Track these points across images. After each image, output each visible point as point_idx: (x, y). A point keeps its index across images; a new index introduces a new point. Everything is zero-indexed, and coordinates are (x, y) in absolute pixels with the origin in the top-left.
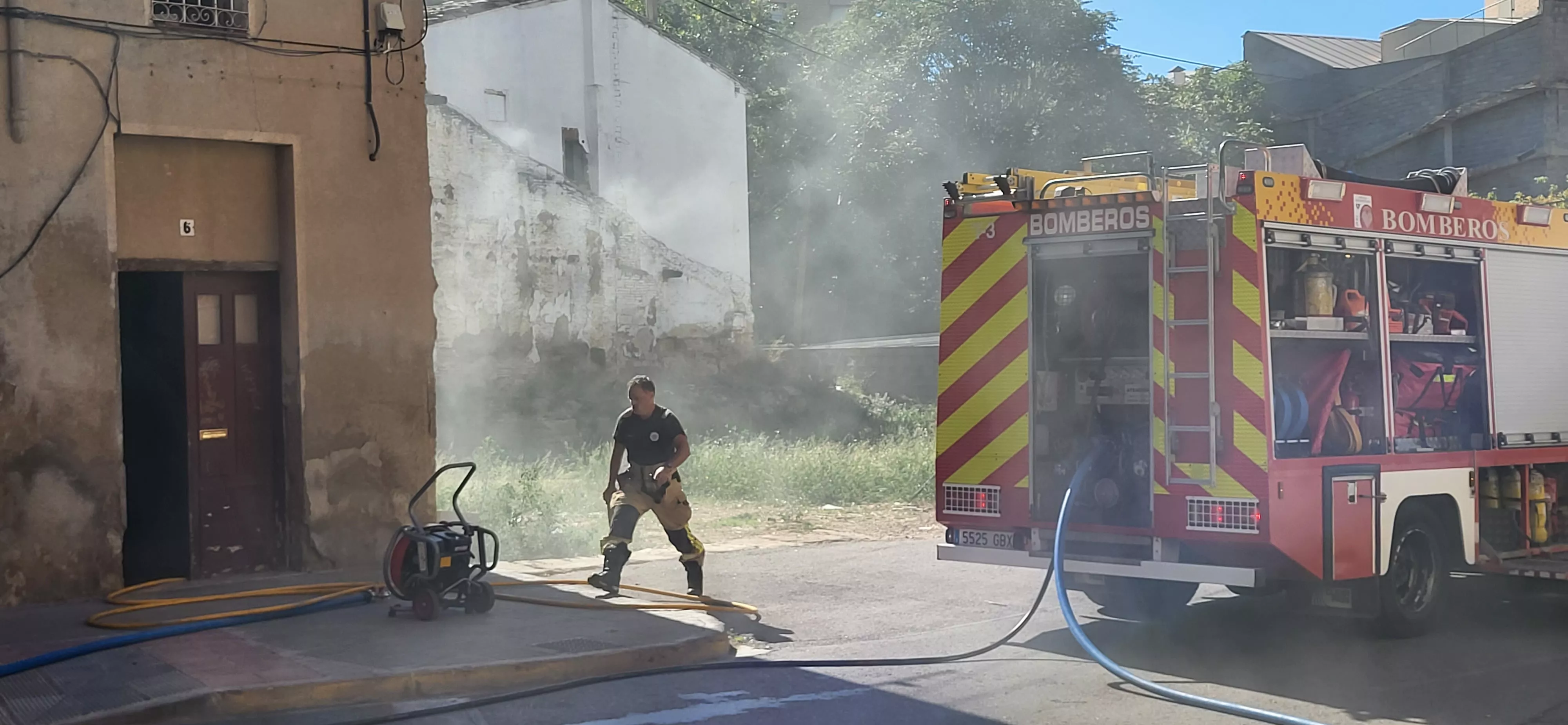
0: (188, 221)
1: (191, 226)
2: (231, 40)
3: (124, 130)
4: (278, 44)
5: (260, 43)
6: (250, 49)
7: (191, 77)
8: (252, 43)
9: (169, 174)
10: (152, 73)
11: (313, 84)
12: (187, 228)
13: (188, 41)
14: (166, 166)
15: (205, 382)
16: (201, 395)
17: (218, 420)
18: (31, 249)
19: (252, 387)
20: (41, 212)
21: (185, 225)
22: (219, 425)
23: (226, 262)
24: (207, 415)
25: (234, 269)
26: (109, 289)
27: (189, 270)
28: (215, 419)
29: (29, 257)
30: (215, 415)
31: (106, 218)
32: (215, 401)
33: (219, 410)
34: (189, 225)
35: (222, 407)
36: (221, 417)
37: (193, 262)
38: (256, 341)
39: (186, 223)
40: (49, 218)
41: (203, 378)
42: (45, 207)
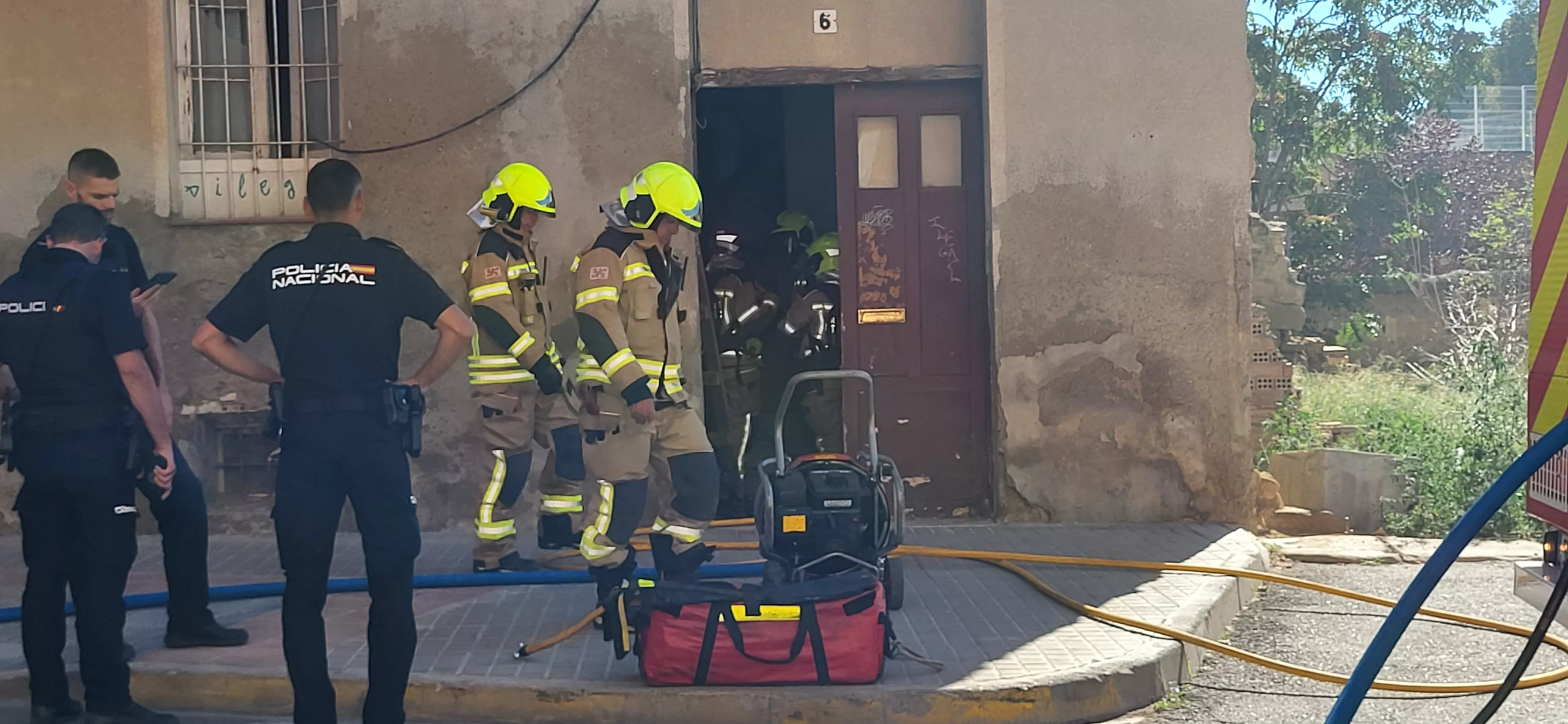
0: (826, 12)
1: (832, 19)
12: (824, 22)
15: (868, 241)
16: (862, 259)
17: (889, 297)
18: (560, 60)
19: (948, 250)
20: (576, 9)
21: (822, 19)
22: (891, 304)
23: (890, 69)
24: (872, 288)
25: (903, 78)
26: (677, 111)
27: (829, 82)
28: (884, 295)
29: (558, 70)
30: (884, 289)
31: (673, 14)
32: (886, 269)
33: (891, 282)
34: (829, 18)
35: (897, 277)
36: (894, 292)
37: (834, 71)
38: (960, 184)
39: (823, 15)
40: (587, 17)
41: (865, 236)
42: (582, 3)
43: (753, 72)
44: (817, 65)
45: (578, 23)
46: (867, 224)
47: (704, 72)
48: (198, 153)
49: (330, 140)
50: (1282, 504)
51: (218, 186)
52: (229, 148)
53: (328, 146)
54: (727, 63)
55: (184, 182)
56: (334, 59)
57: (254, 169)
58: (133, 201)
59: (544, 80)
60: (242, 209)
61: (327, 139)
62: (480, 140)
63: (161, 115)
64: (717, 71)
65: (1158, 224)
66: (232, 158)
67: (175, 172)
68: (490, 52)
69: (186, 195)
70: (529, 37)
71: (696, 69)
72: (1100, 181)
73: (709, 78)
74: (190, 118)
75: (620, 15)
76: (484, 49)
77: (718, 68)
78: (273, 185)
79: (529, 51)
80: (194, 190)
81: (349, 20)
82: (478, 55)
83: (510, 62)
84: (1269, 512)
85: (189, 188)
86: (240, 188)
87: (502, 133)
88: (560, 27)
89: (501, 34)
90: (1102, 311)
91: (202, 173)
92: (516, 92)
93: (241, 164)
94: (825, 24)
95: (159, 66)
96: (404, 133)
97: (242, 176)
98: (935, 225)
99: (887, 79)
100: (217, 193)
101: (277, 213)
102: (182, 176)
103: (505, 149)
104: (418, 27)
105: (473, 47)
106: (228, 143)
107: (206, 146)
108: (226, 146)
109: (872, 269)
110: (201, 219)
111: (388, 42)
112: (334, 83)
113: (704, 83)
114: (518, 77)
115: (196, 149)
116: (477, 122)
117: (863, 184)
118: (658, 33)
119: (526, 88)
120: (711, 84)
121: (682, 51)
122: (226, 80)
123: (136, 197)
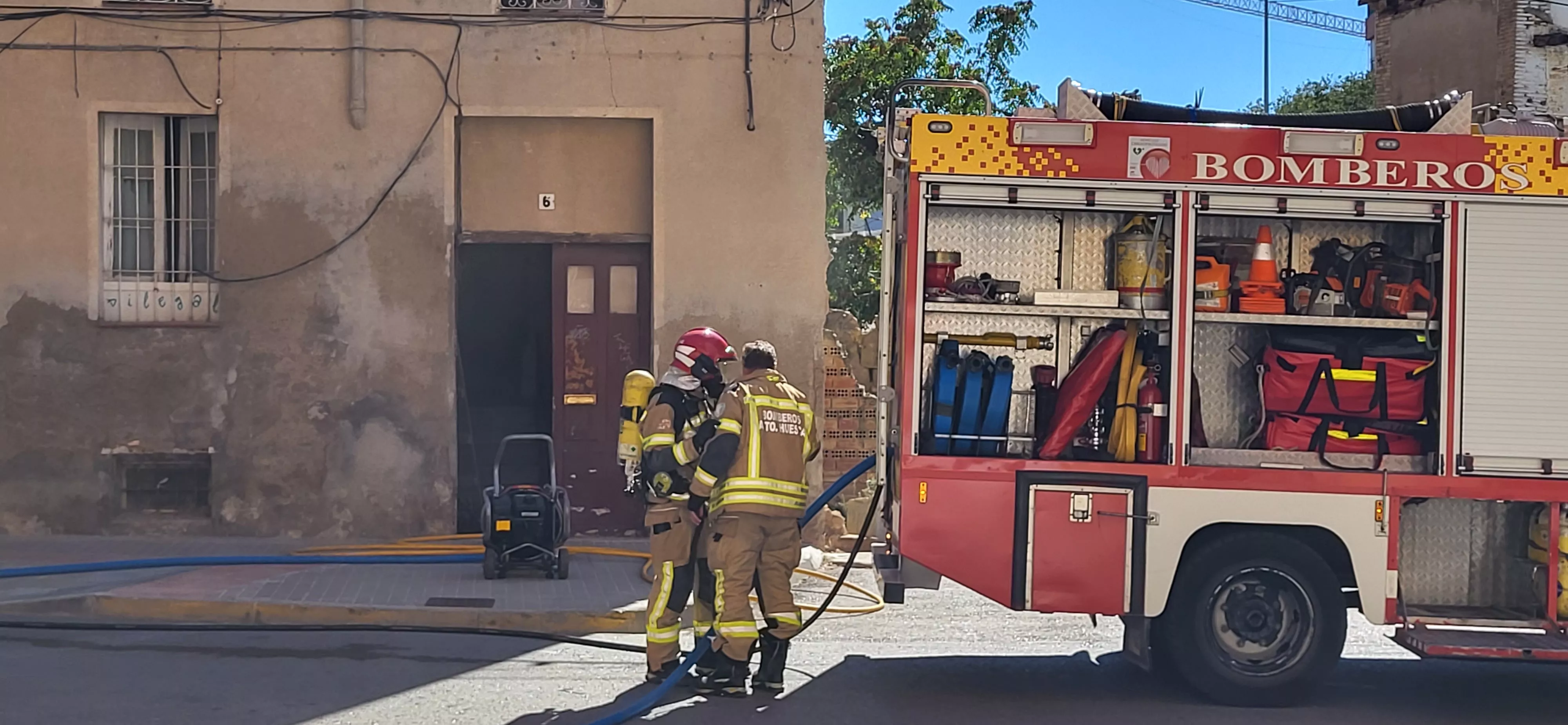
0: (547, 196)
1: (551, 200)
2: (581, 21)
3: (464, 114)
4: (640, 20)
5: (616, 21)
6: (605, 28)
7: (539, 59)
8: (610, 22)
9: (530, 151)
10: (497, 59)
11: (679, 56)
12: (546, 202)
13: (536, 25)
14: (527, 144)
15: (572, 349)
16: (567, 361)
17: (586, 387)
18: (366, 224)
19: (626, 356)
20: (379, 190)
21: (545, 200)
22: (587, 392)
23: (589, 234)
24: (574, 381)
25: (598, 241)
26: (444, 259)
27: (550, 242)
28: (582, 385)
29: (364, 231)
30: (582, 381)
31: (444, 195)
32: (584, 368)
33: (588, 377)
34: (549, 199)
35: (591, 374)
36: (589, 383)
37: (553, 234)
38: (634, 311)
39: (545, 198)
40: (386, 195)
41: (571, 345)
42: (383, 185)
43: (498, 234)
44: (542, 230)
45: (380, 199)
46: (571, 338)
47: (464, 233)
48: (116, 277)
49: (208, 271)
50: (845, 531)
51: (130, 299)
52: (138, 274)
53: (206, 274)
54: (480, 228)
55: (107, 296)
56: (212, 216)
57: (155, 289)
58: (73, 309)
59: (355, 236)
60: (146, 315)
61: (206, 269)
63: (94, 252)
64: (474, 232)
66: (140, 281)
67: (101, 290)
68: (319, 217)
69: (107, 306)
70: (346, 207)
71: (459, 230)
73: (468, 237)
74: (112, 253)
75: (408, 194)
76: (315, 214)
77: (473, 230)
78: (168, 300)
79: (347, 216)
80: (113, 302)
81: (225, 192)
82: (312, 218)
83: (334, 223)
84: (836, 537)
85: (109, 301)
87: (326, 271)
88: (367, 202)
89: (327, 205)
91: (119, 290)
92: (336, 244)
93: (146, 286)
95: (94, 219)
96: (259, 270)
97: (146, 293)
98: (618, 339)
99: (588, 241)
100: (129, 305)
101: (170, 320)
102: (106, 292)
103: (328, 282)
104: (271, 199)
105: (309, 213)
106: (138, 271)
107: (122, 272)
108: (136, 273)
109: (575, 368)
110: (117, 322)
111: (251, 208)
112: (212, 232)
113: (464, 240)
114: (338, 234)
115: (115, 274)
116: (310, 263)
117: (570, 311)
118: (433, 207)
119: (343, 242)
120: (468, 241)
121: (449, 219)
122: (138, 227)
123: (75, 306)
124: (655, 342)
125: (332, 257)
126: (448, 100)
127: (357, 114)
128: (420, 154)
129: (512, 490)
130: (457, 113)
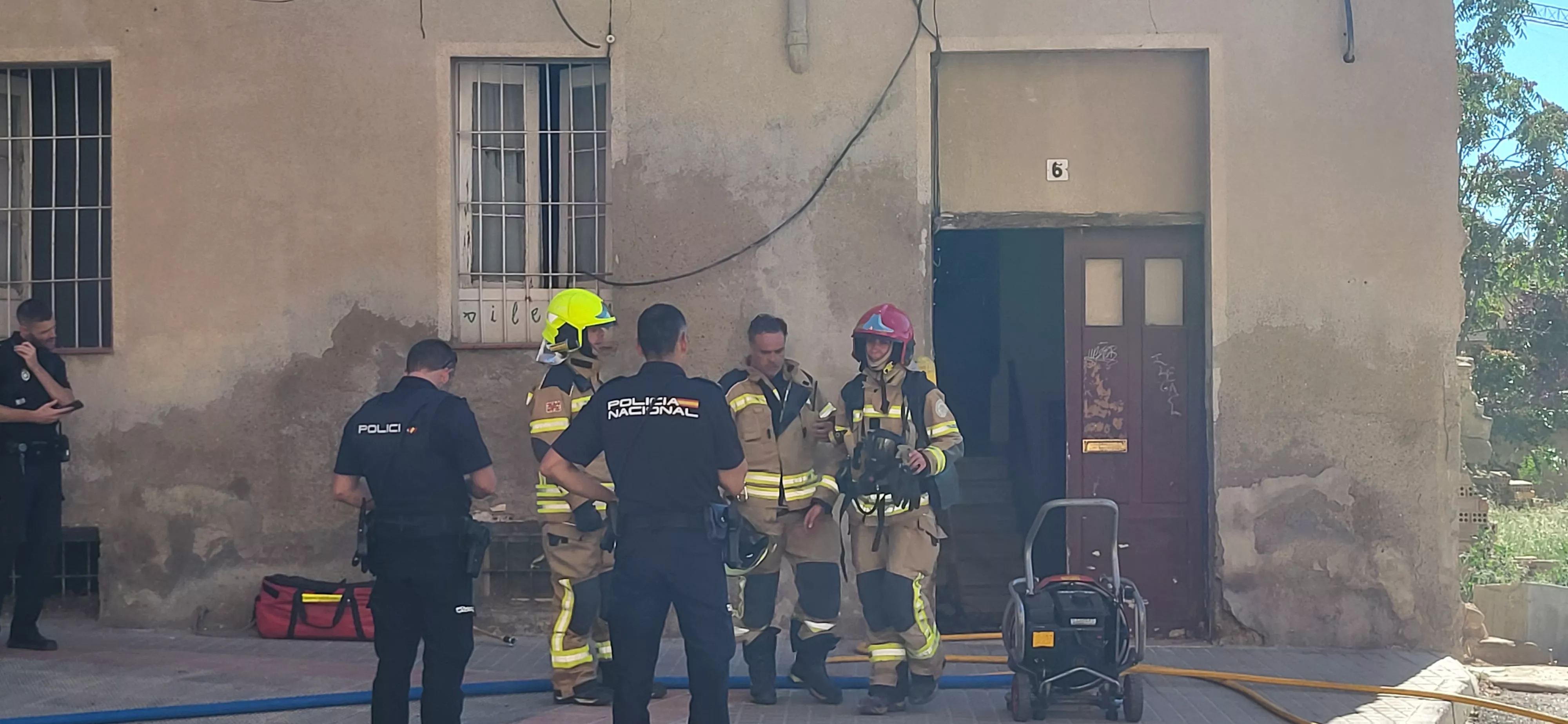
0: (1060, 161)
1: (1064, 168)
3: (946, 48)
9: (1033, 100)
14: (1029, 90)
15: (1093, 375)
16: (1087, 392)
17: (1112, 427)
18: (812, 203)
19: (1169, 385)
20: (828, 156)
21: (1055, 167)
22: (1115, 435)
23: (1117, 215)
24: (1096, 419)
25: (1130, 223)
26: (918, 251)
27: (1060, 226)
28: (1108, 426)
29: (809, 212)
30: (1108, 420)
31: (917, 161)
32: (1109, 402)
33: (1114, 414)
34: (1061, 167)
35: (1120, 409)
36: (1118, 423)
37: (1066, 216)
38: (1181, 323)
39: (1055, 164)
40: (837, 163)
41: (1090, 370)
42: (832, 150)
43: (989, 216)
44: (1051, 209)
45: (829, 169)
46: (1092, 360)
47: (942, 215)
48: (476, 282)
49: (596, 273)
50: (1486, 632)
51: (493, 312)
52: (504, 278)
53: (595, 277)
54: (964, 208)
55: (463, 308)
56: (602, 198)
57: (526, 298)
58: (418, 326)
59: (796, 221)
60: (515, 335)
61: (594, 272)
62: (735, 275)
63: (445, 248)
64: (955, 215)
65: (1370, 365)
66: (507, 288)
67: (456, 299)
68: (746, 195)
69: (464, 321)
70: (783, 181)
71: (936, 213)
72: (1316, 323)
73: (948, 221)
74: (469, 251)
75: (867, 163)
76: (741, 192)
77: (956, 211)
79: (783, 194)
80: (471, 316)
81: (617, 163)
82: (736, 197)
83: (766, 204)
84: (1474, 642)
85: (467, 314)
86: (514, 315)
87: (757, 269)
88: (812, 172)
89: (758, 178)
90: (1316, 447)
91: (479, 300)
92: (770, 232)
93: (515, 294)
94: (1057, 172)
95: (445, 203)
96: (666, 268)
97: (516, 303)
98: (1157, 361)
99: (1114, 224)
100: (492, 319)
102: (461, 302)
103: (759, 284)
104: (682, 171)
105: (732, 190)
106: (504, 273)
107: (483, 276)
108: (502, 276)
109: (1096, 401)
110: (477, 343)
111: (654, 184)
112: (602, 219)
113: (943, 225)
114: (772, 218)
115: (474, 278)
116: (734, 259)
117: (1089, 322)
118: (902, 179)
119: (779, 228)
120: (949, 227)
121: (924, 196)
122: (504, 216)
123: (421, 322)
124: (1214, 364)
125: (763, 251)
126: (922, 30)
127: (798, 52)
128: (883, 106)
129: (1051, 583)
130: (934, 49)
